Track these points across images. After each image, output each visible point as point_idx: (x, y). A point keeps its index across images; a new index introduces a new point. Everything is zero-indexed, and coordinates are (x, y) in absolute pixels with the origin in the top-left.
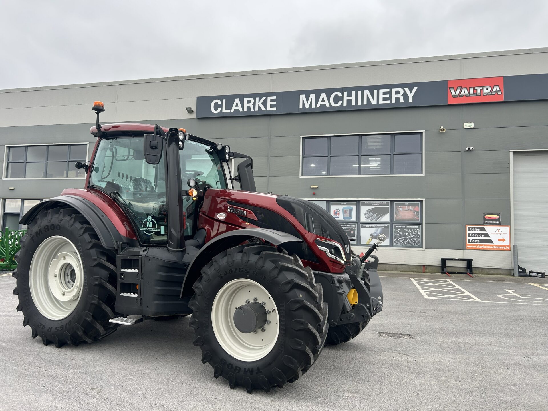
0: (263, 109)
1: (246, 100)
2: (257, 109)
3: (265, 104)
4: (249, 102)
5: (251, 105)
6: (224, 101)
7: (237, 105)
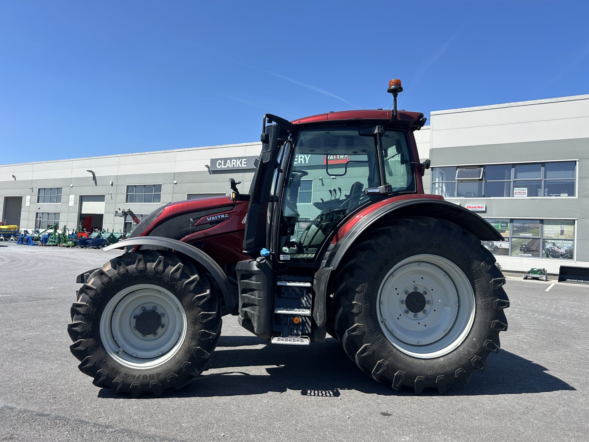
0: (240, 166)
1: (232, 160)
2: (237, 166)
3: (241, 163)
4: (234, 162)
5: (234, 163)
6: (223, 161)
7: (228, 164)
